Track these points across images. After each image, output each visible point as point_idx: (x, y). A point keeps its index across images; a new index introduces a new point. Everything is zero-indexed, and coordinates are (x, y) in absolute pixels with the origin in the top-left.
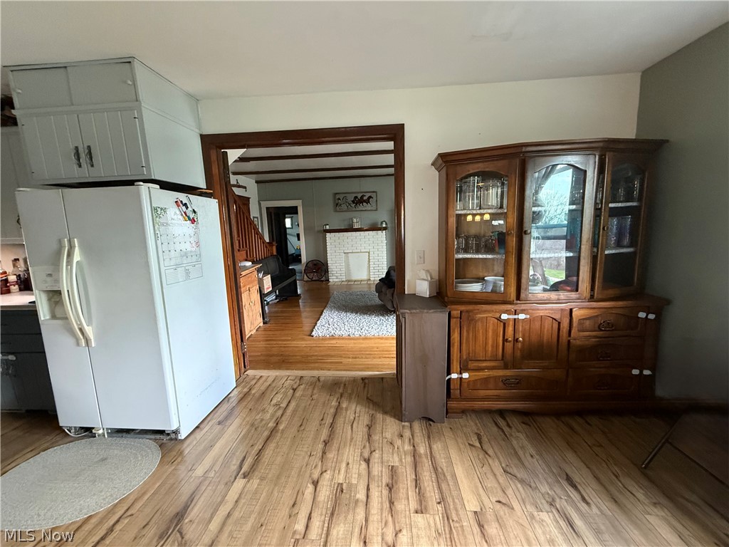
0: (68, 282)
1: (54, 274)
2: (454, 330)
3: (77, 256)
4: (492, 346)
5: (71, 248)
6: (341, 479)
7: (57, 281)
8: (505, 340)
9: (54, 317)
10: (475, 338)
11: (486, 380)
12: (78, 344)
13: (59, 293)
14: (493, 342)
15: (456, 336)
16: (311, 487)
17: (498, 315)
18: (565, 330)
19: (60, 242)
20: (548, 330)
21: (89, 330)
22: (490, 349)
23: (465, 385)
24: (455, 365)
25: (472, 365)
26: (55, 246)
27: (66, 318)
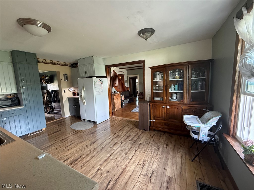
0: (83, 94)
1: (81, 93)
2: (151, 109)
3: (84, 90)
4: (161, 114)
5: (84, 88)
6: (120, 134)
7: (82, 93)
8: (164, 113)
9: (81, 99)
10: (157, 112)
11: (160, 122)
12: (84, 104)
13: (82, 95)
14: (161, 113)
15: (152, 111)
16: (114, 134)
17: (162, 106)
18: (180, 112)
19: (82, 87)
20: (176, 112)
21: (85, 102)
22: (161, 115)
23: (154, 123)
24: (152, 118)
25: (156, 118)
26: (82, 88)
27: (82, 100)
